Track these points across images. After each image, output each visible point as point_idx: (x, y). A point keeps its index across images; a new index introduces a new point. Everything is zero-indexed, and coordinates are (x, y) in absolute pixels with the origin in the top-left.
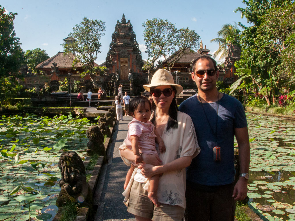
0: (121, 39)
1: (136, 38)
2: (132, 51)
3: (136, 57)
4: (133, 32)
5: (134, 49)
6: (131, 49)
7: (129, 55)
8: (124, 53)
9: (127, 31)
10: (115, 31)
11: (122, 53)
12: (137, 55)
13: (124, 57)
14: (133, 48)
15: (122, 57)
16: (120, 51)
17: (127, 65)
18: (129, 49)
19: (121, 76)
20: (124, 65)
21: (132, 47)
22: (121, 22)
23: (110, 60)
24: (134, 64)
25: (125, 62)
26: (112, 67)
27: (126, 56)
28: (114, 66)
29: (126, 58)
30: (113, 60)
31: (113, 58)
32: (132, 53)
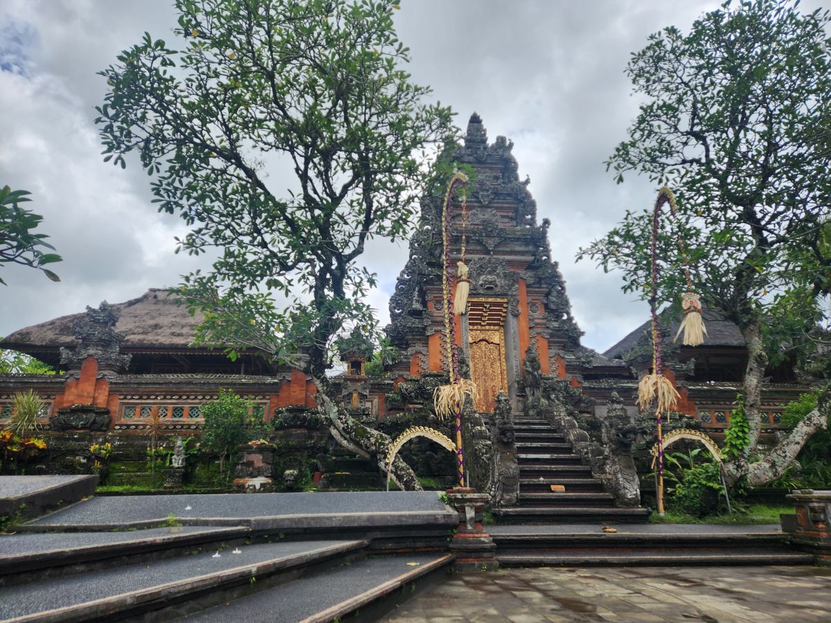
0: (472, 208)
3: (547, 296)
6: (527, 253)
7: (513, 285)
8: (490, 273)
9: (497, 178)
12: (550, 289)
14: (530, 248)
15: (478, 294)
16: (470, 260)
17: (497, 340)
18: (512, 253)
20: (481, 337)
21: (527, 245)
23: (417, 306)
24: (539, 330)
25: (488, 324)
26: (425, 340)
27: (497, 290)
28: (437, 337)
29: (497, 296)
30: (430, 304)
31: (430, 297)
32: (525, 275)
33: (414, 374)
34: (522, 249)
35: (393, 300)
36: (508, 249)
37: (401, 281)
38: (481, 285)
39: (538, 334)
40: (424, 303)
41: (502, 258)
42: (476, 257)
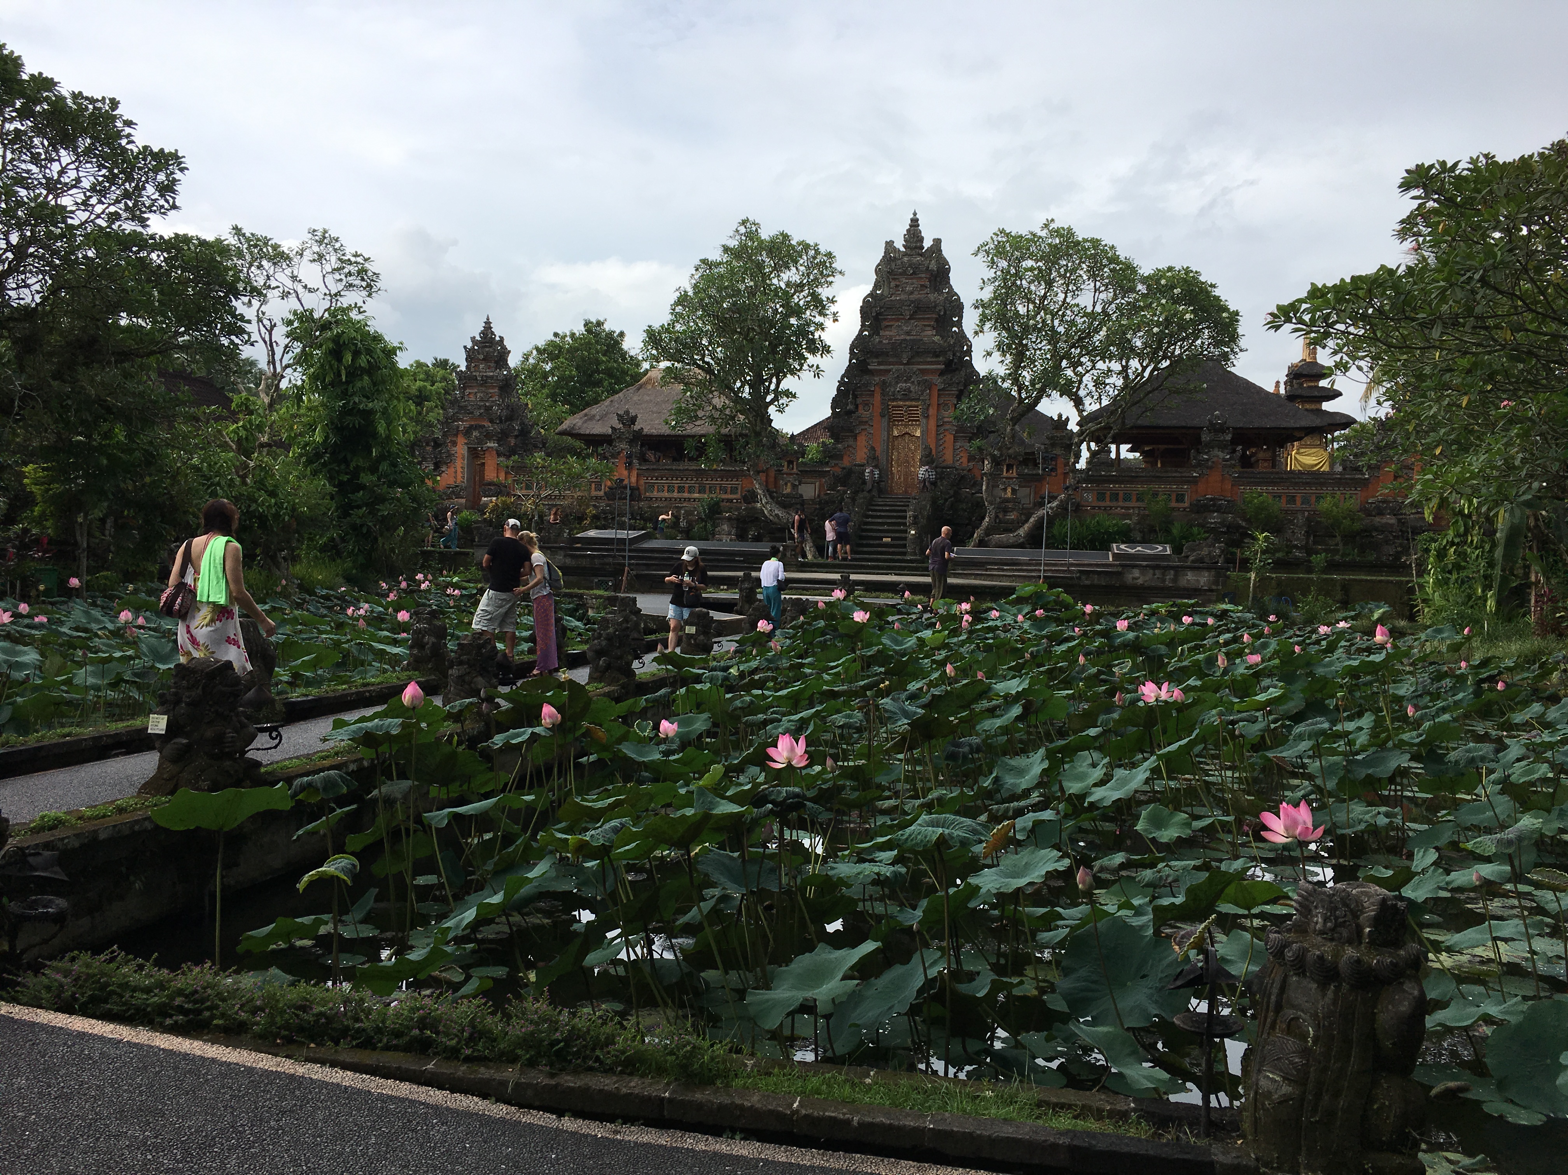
0: (898, 320)
1: (960, 318)
2: (942, 373)
3: (958, 397)
4: (953, 293)
5: (949, 364)
6: (938, 363)
7: (924, 391)
8: (906, 382)
9: (923, 287)
10: (877, 286)
11: (898, 379)
12: (961, 391)
13: (907, 395)
14: (943, 357)
15: (896, 399)
16: (889, 371)
17: (918, 434)
18: (925, 363)
19: (892, 474)
20: (905, 431)
21: (938, 356)
22: (902, 249)
23: (850, 407)
24: (947, 427)
25: (910, 421)
26: (855, 437)
27: (913, 395)
28: (864, 433)
29: (912, 400)
30: (860, 407)
31: (859, 401)
32: (937, 380)
33: (846, 462)
34: (934, 359)
35: (834, 400)
36: (922, 360)
37: (841, 383)
38: (898, 391)
39: (947, 430)
40: (857, 406)
41: (915, 367)
42: (894, 368)
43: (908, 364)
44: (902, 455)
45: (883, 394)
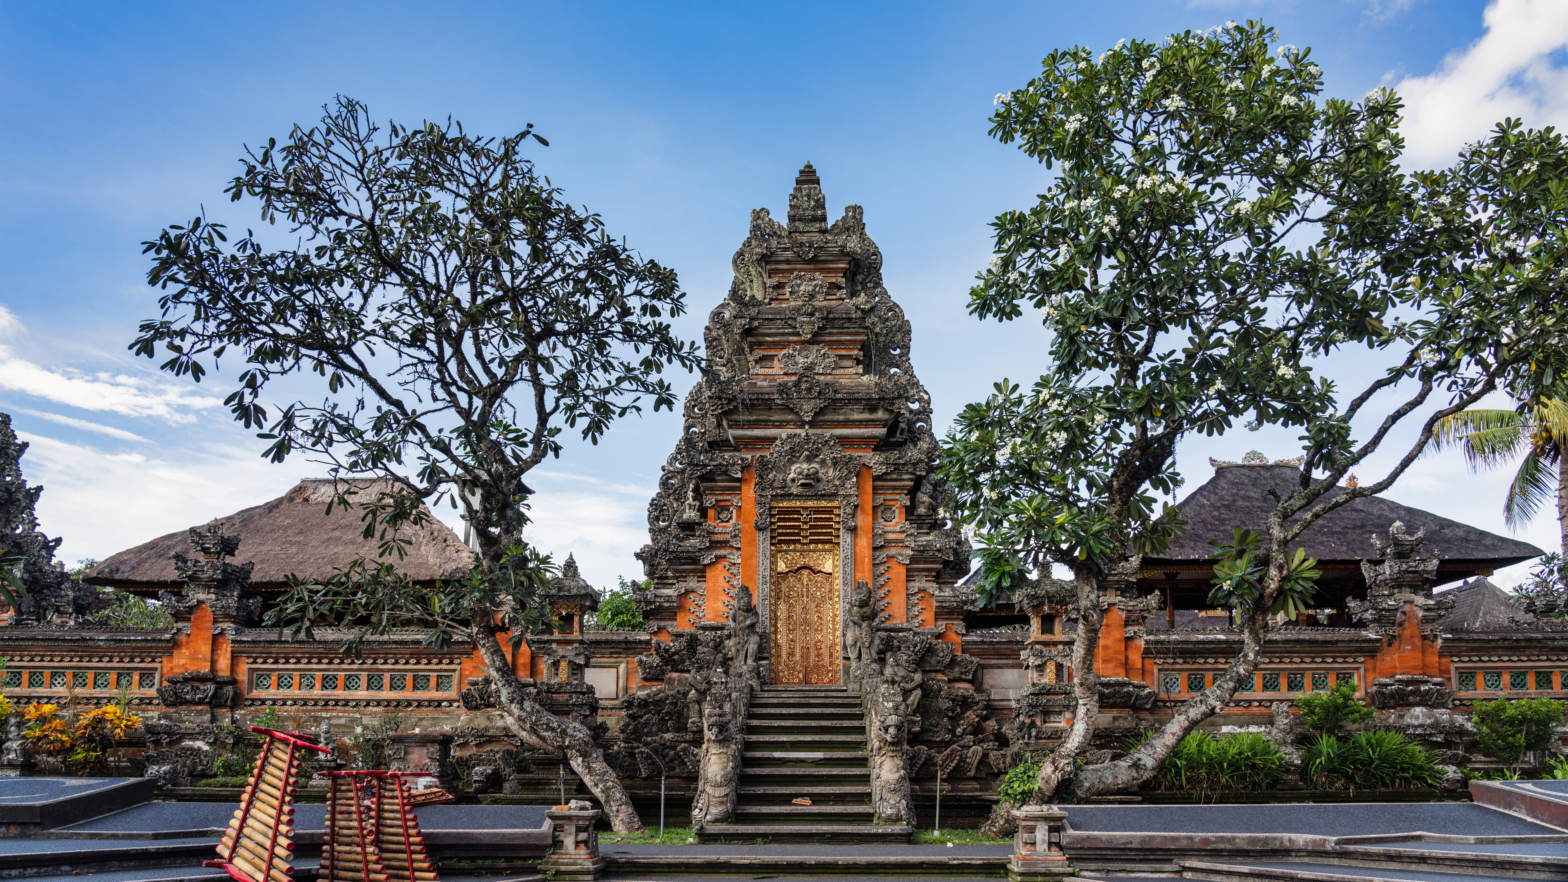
0: (787, 345)
1: (906, 348)
2: (879, 446)
3: (913, 493)
5: (893, 427)
7: (847, 478)
8: (808, 460)
10: (738, 289)
11: (793, 455)
12: (918, 482)
13: (810, 488)
14: (880, 415)
15: (789, 496)
16: (774, 438)
17: (828, 567)
18: (847, 423)
19: (778, 646)
20: (802, 562)
22: (785, 222)
23: (691, 514)
24: (893, 551)
25: (812, 542)
26: (701, 574)
27: (822, 487)
28: (720, 566)
29: (821, 496)
30: (711, 513)
31: (709, 501)
32: (873, 460)
33: (683, 624)
34: (866, 416)
35: (655, 504)
36: (841, 418)
37: (669, 470)
38: (793, 480)
39: (893, 557)
40: (702, 511)
41: (828, 433)
42: (783, 433)
43: (813, 424)
44: (798, 609)
45: (761, 486)
